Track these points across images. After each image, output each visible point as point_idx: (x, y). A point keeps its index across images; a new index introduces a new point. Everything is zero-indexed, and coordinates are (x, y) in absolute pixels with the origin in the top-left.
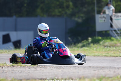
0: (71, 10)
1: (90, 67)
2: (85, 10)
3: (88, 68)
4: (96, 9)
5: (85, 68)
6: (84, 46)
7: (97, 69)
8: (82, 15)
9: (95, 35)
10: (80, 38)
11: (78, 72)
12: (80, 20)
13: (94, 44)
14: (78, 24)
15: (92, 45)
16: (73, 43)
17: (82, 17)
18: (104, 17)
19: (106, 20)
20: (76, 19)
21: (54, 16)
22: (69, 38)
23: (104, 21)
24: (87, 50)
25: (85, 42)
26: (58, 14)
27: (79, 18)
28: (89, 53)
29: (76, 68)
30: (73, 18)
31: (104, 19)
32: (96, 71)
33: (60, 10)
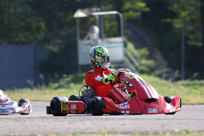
0: (43, 34)
2: (63, 33)
6: (60, 87)
7: (74, 121)
8: (59, 41)
9: (77, 72)
12: (56, 49)
13: (75, 84)
14: (53, 54)
15: (72, 85)
17: (59, 44)
18: (90, 44)
20: (51, 47)
21: (17, 43)
22: (41, 76)
24: (64, 92)
25: (63, 81)
26: (24, 39)
27: (54, 45)
29: (43, 120)
30: (46, 46)
32: (72, 123)
33: (27, 34)
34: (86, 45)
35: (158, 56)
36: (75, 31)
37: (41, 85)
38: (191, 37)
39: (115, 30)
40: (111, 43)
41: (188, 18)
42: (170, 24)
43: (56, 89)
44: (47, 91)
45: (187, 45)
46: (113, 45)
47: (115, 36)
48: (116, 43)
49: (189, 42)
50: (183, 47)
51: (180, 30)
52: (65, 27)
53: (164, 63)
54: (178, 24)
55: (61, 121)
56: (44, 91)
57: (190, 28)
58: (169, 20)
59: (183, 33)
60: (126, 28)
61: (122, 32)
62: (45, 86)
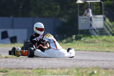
0: (58, 12)
2: (70, 12)
3: (69, 60)
4: (79, 11)
5: (66, 60)
6: (68, 42)
8: (68, 16)
9: (78, 33)
10: (65, 36)
11: (60, 63)
14: (64, 23)
16: (59, 39)
17: (68, 18)
18: (85, 18)
19: (87, 21)
20: (63, 20)
21: (44, 17)
22: (57, 36)
23: (86, 21)
24: (70, 45)
27: (65, 18)
30: (60, 19)
31: (85, 20)
32: (74, 62)
33: (50, 12)
34: (82, 19)
36: (77, 11)
43: (66, 43)
46: (98, 19)
47: (99, 14)
48: (99, 18)
55: (69, 61)
60: (105, 10)
61: (103, 12)
62: (60, 41)
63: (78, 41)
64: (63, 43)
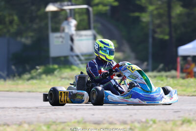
0: (15, 27)
1: (37, 108)
2: (35, 26)
3: (33, 109)
4: (50, 25)
5: (30, 110)
6: (32, 78)
7: (46, 111)
8: (31, 34)
9: (49, 63)
10: (28, 67)
11: (18, 115)
12: (28, 41)
13: (47, 75)
14: (25, 47)
15: (44, 76)
16: (16, 74)
17: (32, 37)
18: (61, 37)
19: (64, 42)
20: (23, 40)
22: (13, 67)
23: (62, 42)
24: (36, 83)
25: (35, 72)
27: (27, 38)
28: (39, 88)
30: (19, 39)
31: (61, 40)
32: (43, 113)
34: (57, 37)
35: (127, 48)
36: (47, 24)
37: (14, 76)
38: (158, 30)
39: (85, 23)
40: (81, 36)
41: (155, 12)
42: (138, 18)
43: (28, 80)
44: (20, 82)
45: (154, 38)
46: (84, 38)
47: (85, 29)
48: (86, 36)
49: (156, 36)
50: (151, 40)
51: (148, 23)
52: (37, 21)
53: (132, 55)
54: (145, 18)
55: (33, 111)
56: (17, 82)
57: (158, 22)
58: (137, 14)
59: (151, 27)
60: (96, 21)
61: (92, 25)
62: (18, 77)
63: (49, 77)
64: (24, 79)
